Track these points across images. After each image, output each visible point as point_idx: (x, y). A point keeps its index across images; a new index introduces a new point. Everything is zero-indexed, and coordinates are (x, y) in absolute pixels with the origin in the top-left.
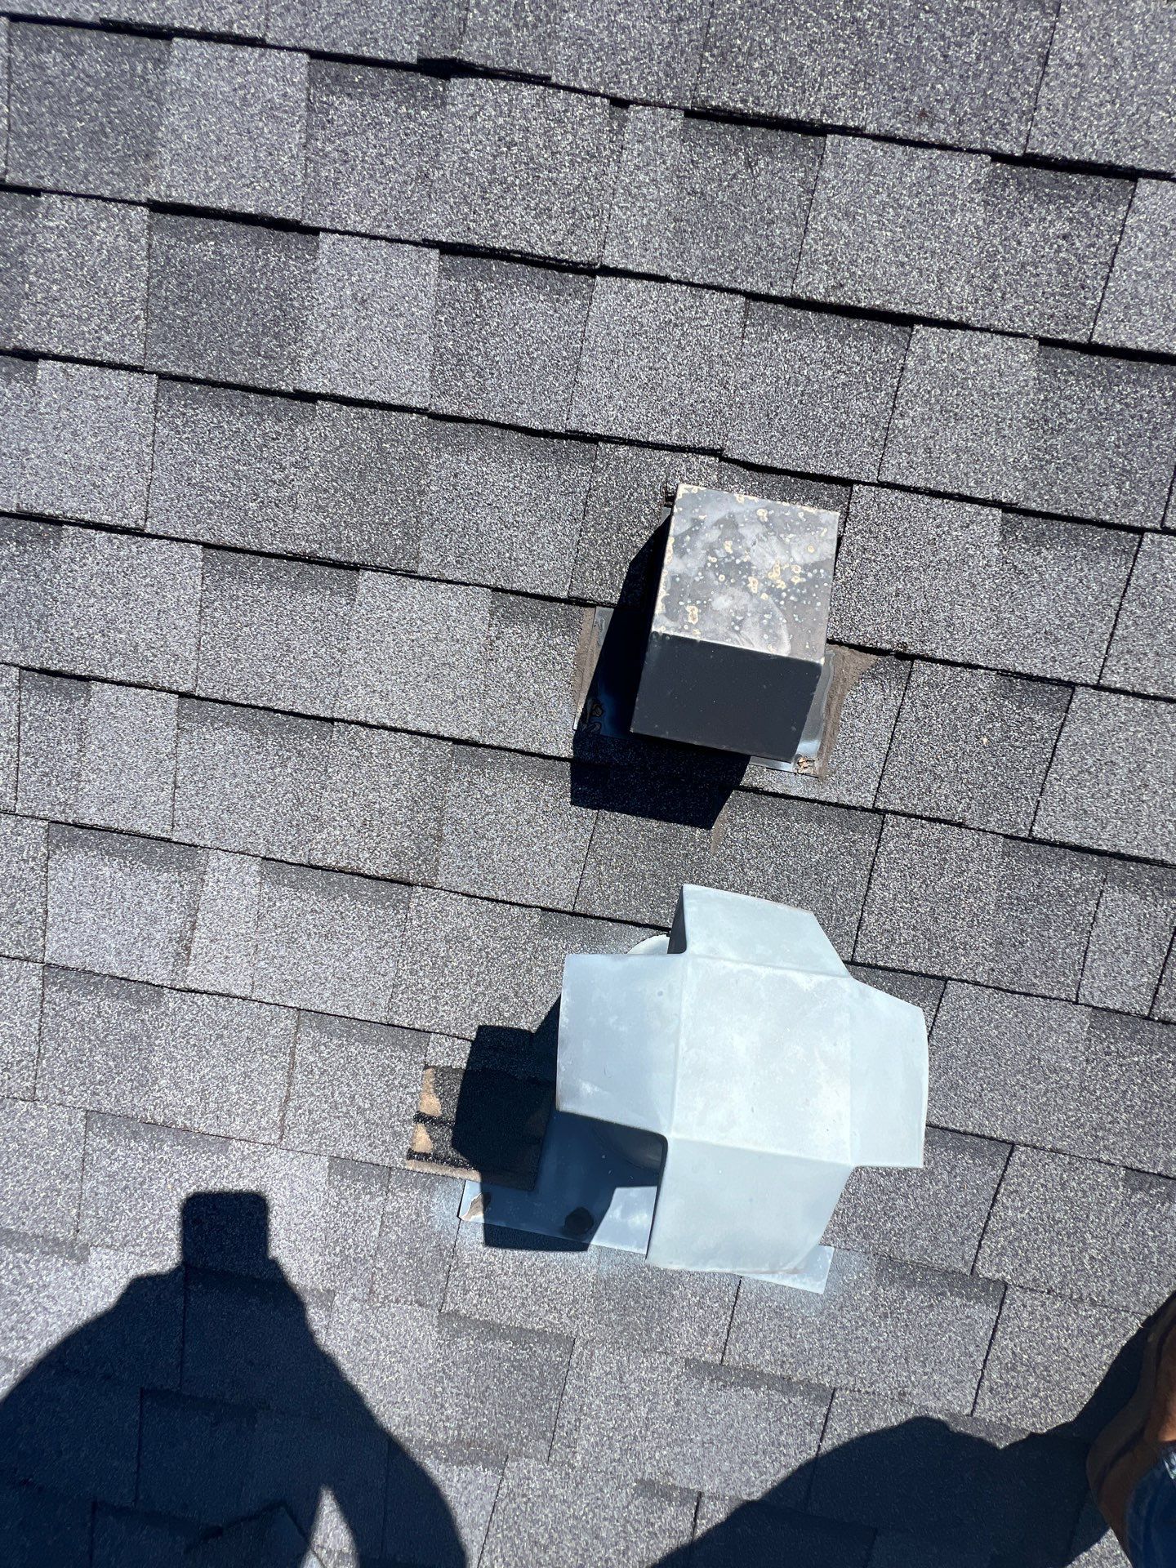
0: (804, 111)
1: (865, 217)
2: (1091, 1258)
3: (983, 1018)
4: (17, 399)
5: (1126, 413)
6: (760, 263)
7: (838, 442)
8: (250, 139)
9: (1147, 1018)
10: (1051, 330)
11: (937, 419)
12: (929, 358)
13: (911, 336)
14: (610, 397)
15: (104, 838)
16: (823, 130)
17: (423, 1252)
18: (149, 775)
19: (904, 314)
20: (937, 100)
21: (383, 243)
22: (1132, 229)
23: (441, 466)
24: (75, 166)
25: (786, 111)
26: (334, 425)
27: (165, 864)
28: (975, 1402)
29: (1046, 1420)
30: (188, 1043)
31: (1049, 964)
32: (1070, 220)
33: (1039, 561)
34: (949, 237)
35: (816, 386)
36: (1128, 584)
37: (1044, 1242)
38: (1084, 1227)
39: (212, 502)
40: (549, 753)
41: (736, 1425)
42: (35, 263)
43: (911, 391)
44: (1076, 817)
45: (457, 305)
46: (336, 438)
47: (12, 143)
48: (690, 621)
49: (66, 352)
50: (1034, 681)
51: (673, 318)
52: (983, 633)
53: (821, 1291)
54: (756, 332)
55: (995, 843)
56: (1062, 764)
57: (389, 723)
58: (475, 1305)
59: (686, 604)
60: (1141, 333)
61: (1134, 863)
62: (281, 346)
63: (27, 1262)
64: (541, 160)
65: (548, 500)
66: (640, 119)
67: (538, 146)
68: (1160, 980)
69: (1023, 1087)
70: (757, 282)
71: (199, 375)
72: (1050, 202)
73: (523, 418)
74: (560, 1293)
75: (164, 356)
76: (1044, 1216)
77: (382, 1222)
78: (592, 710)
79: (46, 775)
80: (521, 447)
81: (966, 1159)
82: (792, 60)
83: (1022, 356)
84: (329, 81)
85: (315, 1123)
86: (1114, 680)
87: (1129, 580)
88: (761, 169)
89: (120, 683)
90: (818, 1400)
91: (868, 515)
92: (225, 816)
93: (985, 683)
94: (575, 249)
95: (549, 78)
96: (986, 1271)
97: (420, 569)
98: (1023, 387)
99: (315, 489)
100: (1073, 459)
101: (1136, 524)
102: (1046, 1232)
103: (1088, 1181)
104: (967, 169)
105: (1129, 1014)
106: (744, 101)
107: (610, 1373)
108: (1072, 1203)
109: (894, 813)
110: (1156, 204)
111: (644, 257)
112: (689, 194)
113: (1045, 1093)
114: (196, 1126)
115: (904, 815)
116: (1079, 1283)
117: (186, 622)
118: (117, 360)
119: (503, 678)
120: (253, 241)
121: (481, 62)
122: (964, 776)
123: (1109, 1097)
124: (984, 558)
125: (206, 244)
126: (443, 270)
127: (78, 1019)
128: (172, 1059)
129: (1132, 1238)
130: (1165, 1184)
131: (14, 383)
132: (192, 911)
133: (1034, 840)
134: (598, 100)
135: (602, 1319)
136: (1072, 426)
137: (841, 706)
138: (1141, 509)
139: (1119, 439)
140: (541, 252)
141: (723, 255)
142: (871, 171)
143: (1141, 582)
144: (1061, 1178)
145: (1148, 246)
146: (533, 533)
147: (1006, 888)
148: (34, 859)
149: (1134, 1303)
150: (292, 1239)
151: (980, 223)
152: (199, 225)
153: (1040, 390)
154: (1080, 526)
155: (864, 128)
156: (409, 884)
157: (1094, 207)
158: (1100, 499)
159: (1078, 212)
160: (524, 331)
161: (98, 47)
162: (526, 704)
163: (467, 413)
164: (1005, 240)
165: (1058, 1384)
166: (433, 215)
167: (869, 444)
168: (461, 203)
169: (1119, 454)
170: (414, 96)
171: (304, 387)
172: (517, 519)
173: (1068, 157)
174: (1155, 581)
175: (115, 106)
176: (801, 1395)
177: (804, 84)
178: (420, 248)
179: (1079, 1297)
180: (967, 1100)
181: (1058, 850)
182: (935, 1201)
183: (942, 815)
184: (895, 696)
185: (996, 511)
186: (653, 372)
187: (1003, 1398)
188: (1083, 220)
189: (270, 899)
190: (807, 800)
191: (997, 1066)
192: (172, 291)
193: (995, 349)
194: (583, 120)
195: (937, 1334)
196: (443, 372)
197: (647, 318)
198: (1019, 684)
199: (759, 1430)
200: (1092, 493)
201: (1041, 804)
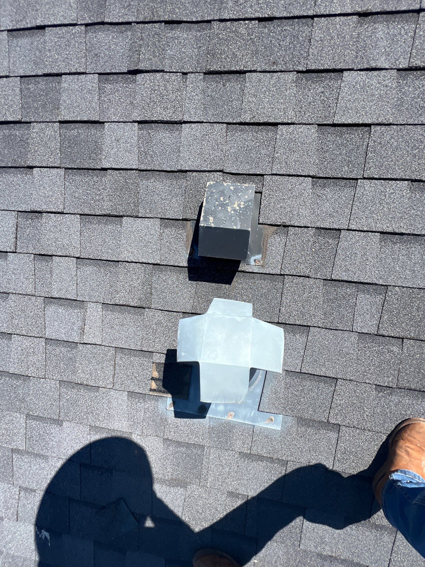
0: (238, 68)
1: (260, 95)
2: (367, 415)
4: (28, 180)
5: (348, 143)
6: (230, 113)
7: (258, 163)
8: (84, 100)
9: (376, 335)
10: (321, 121)
12: (283, 134)
13: (277, 129)
14: (189, 159)
15: (59, 301)
16: (245, 72)
17: (157, 420)
18: (70, 282)
19: (275, 122)
20: (278, 58)
21: (122, 123)
22: (343, 87)
23: (143, 185)
24: (39, 114)
25: (233, 69)
26: (113, 176)
27: (76, 307)
28: (333, 465)
29: (357, 470)
30: (86, 359)
31: (342, 319)
32: (323, 87)
34: (286, 98)
35: (250, 147)
36: (354, 196)
39: (81, 202)
40: (181, 265)
41: (257, 474)
42: (31, 142)
44: (345, 272)
45: (144, 138)
46: (113, 180)
47: (23, 110)
48: (211, 221)
49: (40, 165)
51: (206, 133)
52: (309, 216)
53: (280, 429)
54: (230, 134)
55: (320, 282)
56: (339, 255)
57: (134, 261)
58: (173, 436)
59: (209, 217)
60: (349, 118)
61: (367, 285)
62: (96, 156)
63: (46, 426)
64: (164, 93)
65: (174, 191)
66: (191, 77)
67: (162, 89)
69: (338, 360)
70: (229, 119)
71: (75, 167)
72: (316, 83)
73: (165, 168)
74: (198, 432)
75: (66, 163)
76: (350, 402)
77: (144, 411)
78: (192, 252)
79: (42, 284)
80: (165, 176)
81: (322, 385)
82: (234, 53)
83: (313, 130)
84: (104, 81)
85: (122, 381)
86: (353, 227)
87: (355, 195)
88: (227, 86)
89: (60, 256)
90: (282, 465)
91: (270, 184)
92: (91, 292)
93: (312, 232)
94: (175, 117)
95: (164, 70)
96: (332, 421)
97: (139, 215)
98: (314, 140)
99: (109, 195)
100: (332, 160)
101: (354, 177)
102: (351, 407)
103: (363, 390)
104: (289, 77)
105: (370, 334)
106: (220, 68)
107: (216, 457)
108: (358, 397)
109: (287, 275)
110: (350, 78)
112: (207, 96)
113: (345, 362)
114: (89, 384)
116: (363, 424)
117: (76, 237)
118: (54, 166)
119: (166, 245)
120: (87, 128)
121: (145, 69)
122: (308, 261)
123: (367, 362)
124: (307, 193)
125: (75, 131)
126: (139, 128)
127: (56, 354)
128: (82, 364)
129: (380, 408)
130: (389, 390)
131: (27, 175)
132: (84, 320)
133: (332, 280)
134: (178, 74)
135: (212, 440)
136: (331, 149)
137: (267, 243)
138: (356, 172)
139: (346, 152)
140: (166, 120)
141: (219, 113)
142: (260, 82)
143: (359, 195)
144: (354, 389)
145: (349, 91)
146: (171, 201)
148: (41, 308)
149: (383, 430)
150: (119, 417)
151: (295, 92)
152: (73, 125)
154: (338, 180)
155: (257, 70)
156: (144, 308)
157: (330, 82)
158: (342, 171)
159: (325, 84)
160: (163, 143)
161: (43, 81)
162: (173, 251)
163: (149, 168)
164: (304, 96)
165: (360, 458)
166: (135, 114)
167: (268, 163)
168: (142, 109)
169: (347, 156)
170: (127, 81)
171: (103, 167)
172: (166, 197)
173: (320, 68)
174: (363, 195)
175: (49, 96)
176: (277, 464)
177: (238, 60)
178: (132, 123)
179: (364, 429)
180: (320, 365)
181: (341, 282)
182: (313, 398)
183: (302, 274)
184: (284, 239)
185: (309, 178)
186: (201, 150)
187: (342, 463)
188: (327, 87)
189: (105, 315)
190: (260, 273)
191: (329, 354)
192: (67, 145)
193: (304, 129)
194: (175, 80)
195: (319, 443)
196: (141, 158)
197: (198, 134)
198: (323, 231)
199: (264, 475)
200: (339, 169)
201: (334, 268)
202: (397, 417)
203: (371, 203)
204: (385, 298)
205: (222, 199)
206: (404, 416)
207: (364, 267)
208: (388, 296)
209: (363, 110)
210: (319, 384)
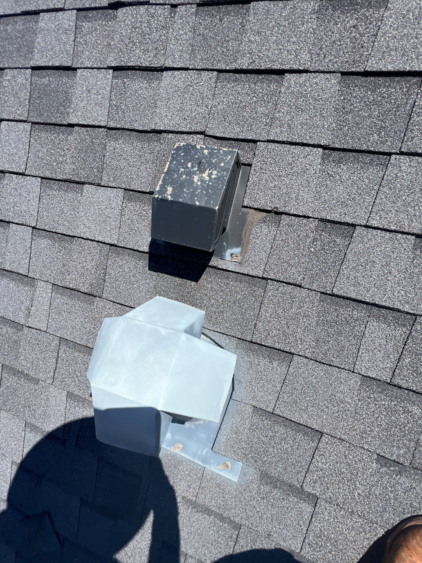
1: (265, 32)
2: (359, 494)
3: (310, 373)
5: (384, 101)
6: (223, 57)
7: (252, 125)
8: (59, 42)
9: (389, 384)
10: (346, 68)
11: (294, 112)
12: (291, 87)
13: (283, 79)
14: (166, 116)
18: (23, 254)
19: (280, 69)
21: (96, 70)
22: (387, 18)
24: (13, 59)
26: (79, 134)
27: (26, 284)
28: (302, 548)
30: (29, 345)
32: (357, 19)
33: (340, 171)
34: (301, 35)
35: (244, 104)
36: (383, 179)
37: (335, 481)
38: (355, 478)
39: (44, 163)
43: (283, 101)
44: (354, 286)
45: (118, 88)
46: (79, 139)
48: (168, 193)
49: (8, 118)
50: (336, 224)
51: (190, 83)
53: (236, 481)
54: (221, 85)
56: (349, 261)
57: (90, 238)
59: (168, 187)
60: (390, 64)
62: (65, 109)
64: (146, 32)
66: (181, 11)
67: (145, 27)
68: (396, 366)
69: (327, 407)
70: (222, 65)
71: (42, 122)
72: (348, 13)
73: (137, 126)
75: (33, 116)
80: (137, 137)
81: (300, 436)
83: (333, 81)
85: (63, 378)
86: (374, 223)
87: (383, 177)
88: (225, 21)
90: (234, 528)
91: (263, 154)
92: (43, 269)
96: (308, 489)
98: (333, 94)
100: (356, 124)
101: (386, 151)
102: (337, 477)
103: (358, 457)
104: (309, 5)
105: (380, 380)
108: (349, 466)
109: (271, 279)
111: (180, 61)
112: (198, 35)
113: (337, 412)
114: (30, 374)
115: (275, 280)
116: (352, 505)
117: (35, 204)
118: (21, 119)
119: (127, 222)
120: (59, 75)
121: (127, 1)
122: (302, 265)
123: (370, 419)
125: (46, 78)
126: (113, 76)
129: (380, 489)
132: (32, 300)
133: (333, 295)
134: (166, 6)
136: (356, 109)
137: (250, 234)
138: (389, 144)
139: (379, 113)
140: (144, 65)
142: (268, 14)
143: (389, 178)
144: (345, 453)
145: (394, 24)
146: (139, 168)
147: (321, 316)
149: (380, 521)
151: (315, 27)
152: (44, 72)
153: (341, 95)
154: (361, 154)
157: (369, 11)
158: (369, 140)
159: (361, 15)
160: (139, 95)
161: (21, 21)
162: (134, 231)
163: (119, 126)
164: (327, 32)
165: (341, 550)
166: (111, 58)
167: (264, 125)
168: (119, 52)
169: (379, 120)
170: (107, 18)
171: (71, 122)
172: (134, 164)
174: (396, 177)
175: (25, 38)
176: (227, 524)
178: (107, 70)
179: (353, 511)
180: (301, 409)
181: (346, 300)
182: (286, 452)
183: (291, 281)
184: (273, 230)
185: (319, 149)
186: (182, 105)
187: (314, 549)
188: (363, 18)
189: (54, 298)
190: (236, 272)
191: (315, 396)
192: (36, 95)
193: (321, 80)
194: (161, 15)
195: (286, 512)
196: (112, 113)
197: (181, 84)
198: (329, 225)
199: (210, 534)
200: (365, 138)
201: (338, 279)
202: (404, 509)
203: (406, 191)
204: (410, 333)
205: (189, 165)
206: (415, 509)
207: (384, 282)
208: (416, 331)
209: (414, 52)
210: (296, 434)
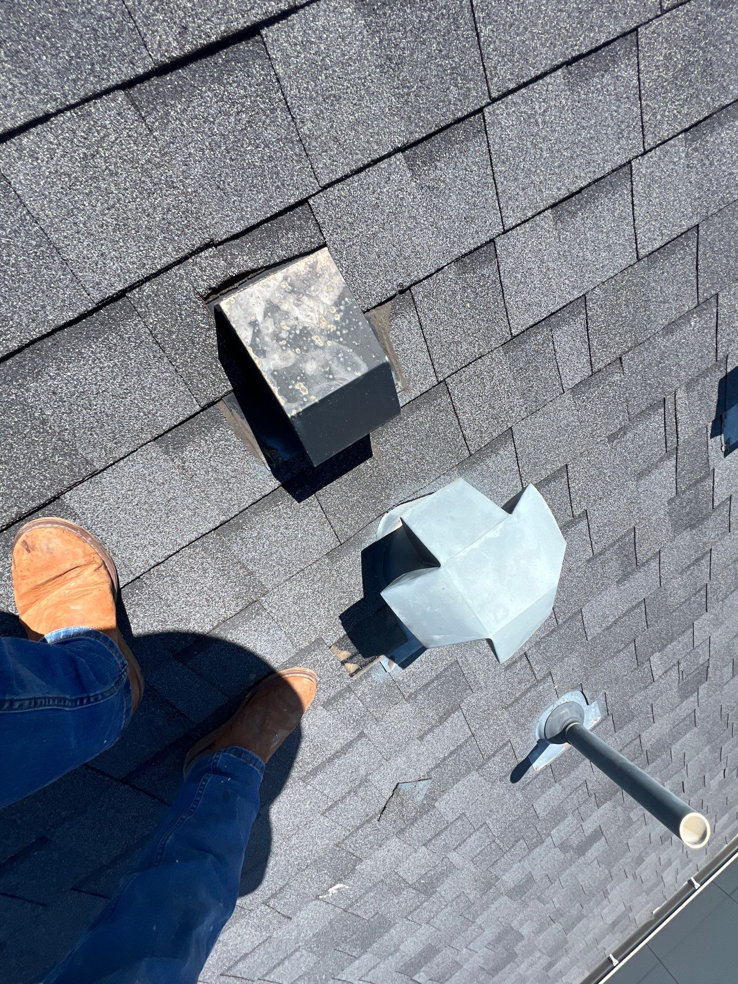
2: (609, 476)
3: (532, 429)
5: (433, 18)
9: (592, 375)
11: (326, 109)
12: (288, 56)
13: (265, 44)
17: (383, 692)
19: (248, 26)
23: (35, 396)
31: (546, 386)
33: (439, 173)
35: (232, 138)
36: (490, 153)
37: (591, 486)
38: (602, 469)
40: (267, 492)
43: (296, 96)
44: (527, 311)
48: (304, 394)
50: (474, 252)
51: (84, 150)
52: (435, 244)
54: (156, 119)
55: (499, 352)
56: (508, 288)
57: (170, 552)
58: (416, 686)
59: (293, 385)
61: (560, 312)
65: (131, 359)
68: (590, 356)
70: (119, 68)
74: (442, 654)
76: (588, 478)
78: (270, 453)
81: (553, 484)
86: (510, 222)
87: (489, 150)
91: (330, 216)
93: (451, 273)
97: (97, 467)
98: (362, 40)
100: (421, 81)
101: (476, 107)
105: (584, 380)
108: (595, 465)
109: (449, 376)
111: (10, 106)
113: (569, 437)
115: (454, 374)
122: (469, 332)
123: (591, 417)
130: (622, 431)
133: (514, 337)
135: (462, 646)
136: (407, 53)
138: (474, 93)
141: (71, 58)
143: (496, 147)
147: (513, 368)
153: (373, 35)
154: (449, 130)
156: (256, 601)
158: (450, 102)
167: (297, 161)
169: (444, 57)
172: (125, 387)
180: (543, 465)
181: (526, 333)
183: (470, 359)
184: (413, 316)
185: (399, 156)
190: (406, 404)
198: (468, 260)
200: (444, 101)
201: (509, 317)
203: (520, 154)
204: (587, 315)
207: (548, 284)
208: (590, 309)
